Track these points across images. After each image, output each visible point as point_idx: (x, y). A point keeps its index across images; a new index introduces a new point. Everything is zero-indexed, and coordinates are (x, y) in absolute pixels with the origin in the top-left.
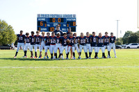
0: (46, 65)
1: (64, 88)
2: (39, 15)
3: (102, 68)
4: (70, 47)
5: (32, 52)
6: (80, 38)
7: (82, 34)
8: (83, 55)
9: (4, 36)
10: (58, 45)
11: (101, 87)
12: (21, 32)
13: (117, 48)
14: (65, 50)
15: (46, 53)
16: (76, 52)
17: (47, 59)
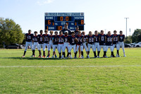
0: (54, 64)
1: (73, 87)
2: (46, 14)
3: (110, 67)
4: (78, 46)
5: (40, 51)
6: (89, 36)
7: (90, 32)
8: (92, 54)
9: (11, 35)
10: (66, 44)
11: (110, 86)
12: (29, 31)
13: (126, 46)
14: (73, 49)
15: (54, 53)
16: (84, 51)
17: (56, 59)
